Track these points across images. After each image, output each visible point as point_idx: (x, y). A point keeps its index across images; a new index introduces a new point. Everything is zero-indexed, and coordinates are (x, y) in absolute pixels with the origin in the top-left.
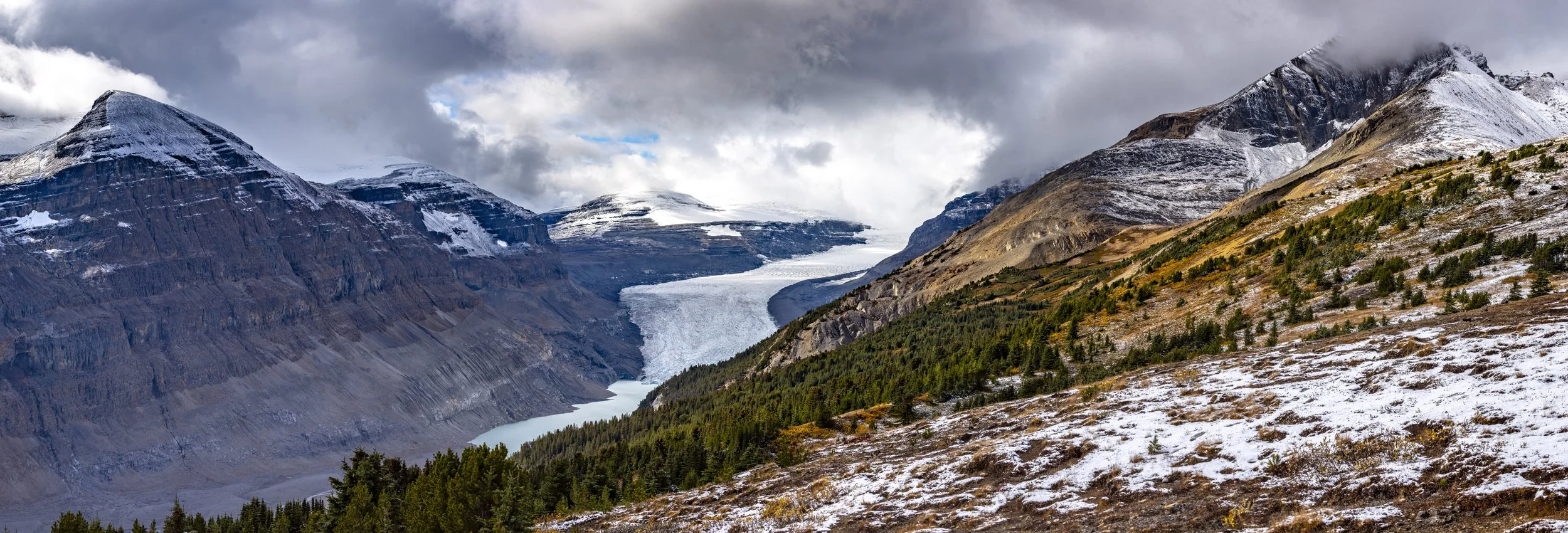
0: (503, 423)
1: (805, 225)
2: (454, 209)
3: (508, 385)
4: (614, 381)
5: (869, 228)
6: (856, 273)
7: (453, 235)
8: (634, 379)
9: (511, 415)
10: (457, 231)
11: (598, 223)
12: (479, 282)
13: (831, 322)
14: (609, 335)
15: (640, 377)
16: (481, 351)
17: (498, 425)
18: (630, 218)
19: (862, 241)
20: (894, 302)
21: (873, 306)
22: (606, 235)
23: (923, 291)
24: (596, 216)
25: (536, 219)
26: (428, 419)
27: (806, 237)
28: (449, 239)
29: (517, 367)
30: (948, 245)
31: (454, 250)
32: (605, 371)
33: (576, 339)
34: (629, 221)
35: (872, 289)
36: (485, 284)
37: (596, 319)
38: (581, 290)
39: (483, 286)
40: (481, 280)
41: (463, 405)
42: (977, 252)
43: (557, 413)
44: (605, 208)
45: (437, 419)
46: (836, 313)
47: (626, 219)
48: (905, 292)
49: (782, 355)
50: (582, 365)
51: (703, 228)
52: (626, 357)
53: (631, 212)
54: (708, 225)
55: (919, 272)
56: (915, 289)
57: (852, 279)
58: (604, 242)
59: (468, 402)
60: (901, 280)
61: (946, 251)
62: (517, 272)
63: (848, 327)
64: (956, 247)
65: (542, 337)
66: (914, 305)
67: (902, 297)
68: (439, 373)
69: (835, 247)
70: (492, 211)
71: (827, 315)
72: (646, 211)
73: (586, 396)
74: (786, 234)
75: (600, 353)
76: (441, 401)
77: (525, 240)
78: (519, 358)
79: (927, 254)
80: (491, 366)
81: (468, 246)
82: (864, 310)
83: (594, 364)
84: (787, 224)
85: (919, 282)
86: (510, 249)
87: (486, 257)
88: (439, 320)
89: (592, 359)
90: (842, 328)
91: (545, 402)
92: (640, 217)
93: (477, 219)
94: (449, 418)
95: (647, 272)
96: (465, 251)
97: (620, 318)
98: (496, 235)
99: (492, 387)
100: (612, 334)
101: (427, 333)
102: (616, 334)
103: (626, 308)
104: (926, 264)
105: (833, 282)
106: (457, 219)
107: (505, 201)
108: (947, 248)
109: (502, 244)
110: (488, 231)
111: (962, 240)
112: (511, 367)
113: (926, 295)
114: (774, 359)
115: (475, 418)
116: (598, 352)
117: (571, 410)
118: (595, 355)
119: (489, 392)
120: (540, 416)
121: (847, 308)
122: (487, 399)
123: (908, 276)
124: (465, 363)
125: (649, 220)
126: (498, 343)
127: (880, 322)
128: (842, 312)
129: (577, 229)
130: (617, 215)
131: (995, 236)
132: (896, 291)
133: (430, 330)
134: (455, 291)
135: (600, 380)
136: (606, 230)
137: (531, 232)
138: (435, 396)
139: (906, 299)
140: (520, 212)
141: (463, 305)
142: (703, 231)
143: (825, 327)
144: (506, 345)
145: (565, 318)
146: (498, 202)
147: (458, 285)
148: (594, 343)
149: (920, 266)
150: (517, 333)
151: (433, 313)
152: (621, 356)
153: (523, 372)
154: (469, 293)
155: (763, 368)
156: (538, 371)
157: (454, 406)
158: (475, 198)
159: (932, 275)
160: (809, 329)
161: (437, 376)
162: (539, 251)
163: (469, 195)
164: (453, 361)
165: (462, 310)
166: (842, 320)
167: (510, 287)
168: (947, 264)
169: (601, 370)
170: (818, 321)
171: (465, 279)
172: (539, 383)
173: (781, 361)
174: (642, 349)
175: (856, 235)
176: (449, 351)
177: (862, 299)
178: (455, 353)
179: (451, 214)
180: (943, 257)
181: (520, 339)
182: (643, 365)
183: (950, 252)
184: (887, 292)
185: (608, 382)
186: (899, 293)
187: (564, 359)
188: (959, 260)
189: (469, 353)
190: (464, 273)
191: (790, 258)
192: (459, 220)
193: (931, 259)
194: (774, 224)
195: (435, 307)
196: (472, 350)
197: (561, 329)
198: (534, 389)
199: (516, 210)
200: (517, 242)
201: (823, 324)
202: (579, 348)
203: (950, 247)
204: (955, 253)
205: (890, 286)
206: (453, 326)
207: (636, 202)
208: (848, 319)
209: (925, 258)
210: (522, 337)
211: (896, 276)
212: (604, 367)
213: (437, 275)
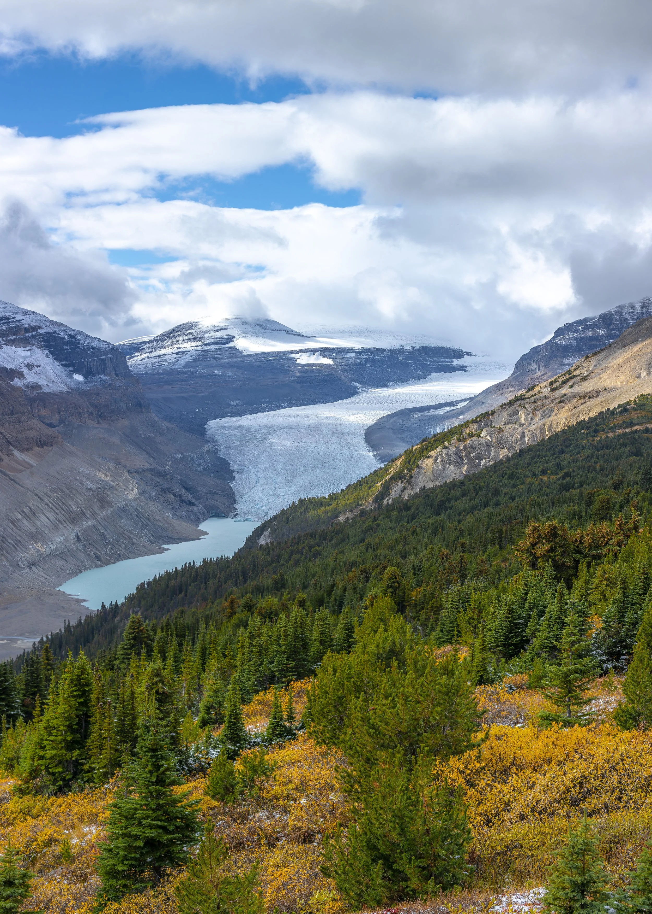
0: (90, 568)
1: (401, 351)
2: (25, 342)
3: (94, 526)
4: (204, 520)
5: (469, 354)
6: (457, 402)
7: (26, 371)
8: (226, 516)
9: (98, 558)
10: (29, 366)
11: (178, 353)
12: (56, 419)
13: (454, 449)
14: (197, 470)
15: (232, 514)
16: (63, 492)
17: (85, 569)
18: (212, 347)
19: (462, 369)
20: (520, 429)
21: (499, 433)
22: (187, 365)
23: (551, 418)
24: (176, 346)
25: (114, 350)
26: (12, 565)
27: (402, 363)
28: (21, 375)
29: (102, 507)
30: (575, 370)
31: (27, 386)
32: (195, 509)
33: (163, 475)
34: (211, 350)
35: (496, 415)
36: (62, 421)
37: (182, 454)
38: (166, 424)
39: (60, 423)
40: (57, 417)
41: (48, 549)
42: (608, 378)
43: (146, 554)
44: (185, 338)
45: (21, 566)
46: (459, 440)
47: (208, 347)
48: (532, 419)
49: (403, 485)
50: (170, 503)
51: (293, 356)
52: (216, 494)
53: (213, 341)
54: (297, 352)
55: (546, 398)
56: (544, 416)
57: (453, 408)
58: (186, 373)
59: (53, 546)
60: (528, 406)
61: (574, 377)
62: (96, 406)
63: (472, 455)
64: (584, 372)
65: (126, 474)
66: (542, 432)
67: (530, 424)
68: (20, 517)
69: (433, 375)
70: (66, 343)
71: (449, 442)
72: (230, 339)
73: (176, 536)
74: (381, 360)
75: (188, 489)
76: (24, 546)
77: (103, 373)
78: (103, 498)
79: (553, 379)
80: (75, 508)
81: (42, 382)
82: (488, 438)
83: (182, 501)
84: (383, 350)
85: (547, 408)
86: (87, 383)
87: (62, 392)
88: (17, 461)
89: (180, 496)
90: (466, 456)
91: (133, 544)
92: (223, 346)
93: (50, 352)
94: (34, 564)
95: (233, 403)
96: (39, 387)
97: (208, 452)
98: (71, 369)
99: (76, 529)
100: (200, 469)
101: (6, 475)
102: (205, 469)
103: (213, 441)
104: (553, 390)
105: (433, 412)
106: (28, 353)
107: (80, 333)
108: (575, 373)
109: (79, 378)
110: (62, 365)
111: (589, 366)
112: (96, 508)
113: (554, 423)
114: (394, 490)
115: (60, 563)
116: (186, 489)
117: (162, 551)
118: (183, 492)
119: (74, 535)
120: (129, 558)
121: (471, 435)
122: (72, 542)
123: (535, 402)
124: (47, 504)
125: (234, 348)
126: (81, 482)
127: (506, 450)
128: (465, 440)
129: (155, 360)
130: (198, 343)
131: (627, 361)
132: (523, 417)
133: (8, 473)
134: (32, 429)
135: (190, 519)
136: (187, 360)
137: (109, 364)
138: (18, 542)
139: (533, 427)
140: (95, 344)
141: (41, 444)
142: (292, 359)
143: (447, 454)
144: (90, 485)
145: (149, 454)
146: (72, 333)
147: (35, 422)
148: (181, 480)
149: (546, 392)
150: (100, 471)
151: (10, 454)
152: (210, 493)
153: (109, 512)
154: (46, 430)
155: (383, 499)
156: (125, 511)
157: (38, 551)
158: (48, 330)
159: (561, 402)
160: (429, 457)
161: (19, 520)
162: (119, 383)
163: (40, 328)
164: (34, 503)
165: (41, 449)
166: (465, 448)
167: (90, 423)
168: (576, 389)
169: (191, 508)
170: (439, 449)
171: (39, 417)
172: (126, 524)
173: (402, 491)
174: (232, 484)
175: (455, 362)
176: (29, 493)
177: (486, 426)
178: (36, 494)
179: (22, 349)
180: (571, 382)
181: (103, 477)
182: (235, 501)
183: (578, 378)
184: (513, 419)
185: (198, 520)
186: (525, 419)
187: (151, 497)
188: (588, 386)
189: (51, 494)
190: (39, 410)
191: (386, 386)
192: (31, 355)
193: (557, 384)
194: (368, 350)
195: (12, 448)
196: (54, 491)
197: (146, 466)
198: (121, 530)
199: (92, 341)
200: (94, 375)
201: (445, 451)
202: (166, 486)
203: (577, 372)
204: (584, 379)
205: (516, 413)
206: (32, 466)
207: (218, 330)
208: (473, 447)
209: (551, 383)
210: (106, 475)
211: (522, 402)
212: (194, 505)
213: (12, 414)
